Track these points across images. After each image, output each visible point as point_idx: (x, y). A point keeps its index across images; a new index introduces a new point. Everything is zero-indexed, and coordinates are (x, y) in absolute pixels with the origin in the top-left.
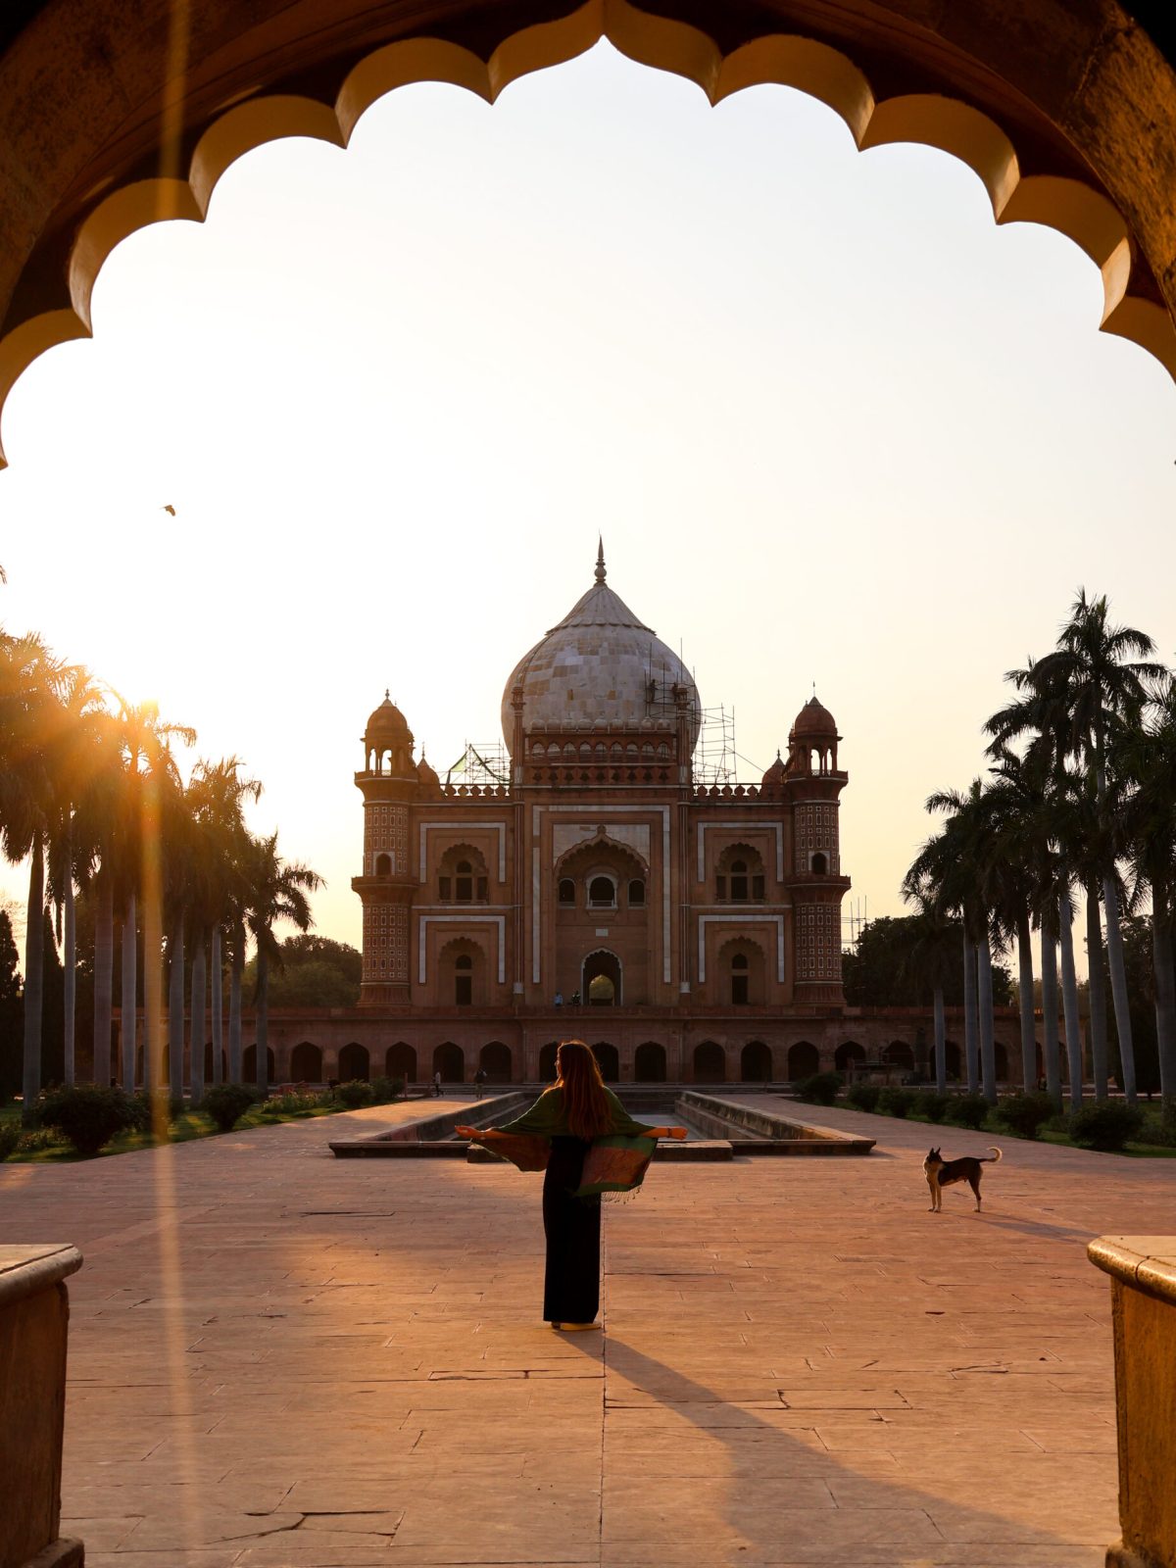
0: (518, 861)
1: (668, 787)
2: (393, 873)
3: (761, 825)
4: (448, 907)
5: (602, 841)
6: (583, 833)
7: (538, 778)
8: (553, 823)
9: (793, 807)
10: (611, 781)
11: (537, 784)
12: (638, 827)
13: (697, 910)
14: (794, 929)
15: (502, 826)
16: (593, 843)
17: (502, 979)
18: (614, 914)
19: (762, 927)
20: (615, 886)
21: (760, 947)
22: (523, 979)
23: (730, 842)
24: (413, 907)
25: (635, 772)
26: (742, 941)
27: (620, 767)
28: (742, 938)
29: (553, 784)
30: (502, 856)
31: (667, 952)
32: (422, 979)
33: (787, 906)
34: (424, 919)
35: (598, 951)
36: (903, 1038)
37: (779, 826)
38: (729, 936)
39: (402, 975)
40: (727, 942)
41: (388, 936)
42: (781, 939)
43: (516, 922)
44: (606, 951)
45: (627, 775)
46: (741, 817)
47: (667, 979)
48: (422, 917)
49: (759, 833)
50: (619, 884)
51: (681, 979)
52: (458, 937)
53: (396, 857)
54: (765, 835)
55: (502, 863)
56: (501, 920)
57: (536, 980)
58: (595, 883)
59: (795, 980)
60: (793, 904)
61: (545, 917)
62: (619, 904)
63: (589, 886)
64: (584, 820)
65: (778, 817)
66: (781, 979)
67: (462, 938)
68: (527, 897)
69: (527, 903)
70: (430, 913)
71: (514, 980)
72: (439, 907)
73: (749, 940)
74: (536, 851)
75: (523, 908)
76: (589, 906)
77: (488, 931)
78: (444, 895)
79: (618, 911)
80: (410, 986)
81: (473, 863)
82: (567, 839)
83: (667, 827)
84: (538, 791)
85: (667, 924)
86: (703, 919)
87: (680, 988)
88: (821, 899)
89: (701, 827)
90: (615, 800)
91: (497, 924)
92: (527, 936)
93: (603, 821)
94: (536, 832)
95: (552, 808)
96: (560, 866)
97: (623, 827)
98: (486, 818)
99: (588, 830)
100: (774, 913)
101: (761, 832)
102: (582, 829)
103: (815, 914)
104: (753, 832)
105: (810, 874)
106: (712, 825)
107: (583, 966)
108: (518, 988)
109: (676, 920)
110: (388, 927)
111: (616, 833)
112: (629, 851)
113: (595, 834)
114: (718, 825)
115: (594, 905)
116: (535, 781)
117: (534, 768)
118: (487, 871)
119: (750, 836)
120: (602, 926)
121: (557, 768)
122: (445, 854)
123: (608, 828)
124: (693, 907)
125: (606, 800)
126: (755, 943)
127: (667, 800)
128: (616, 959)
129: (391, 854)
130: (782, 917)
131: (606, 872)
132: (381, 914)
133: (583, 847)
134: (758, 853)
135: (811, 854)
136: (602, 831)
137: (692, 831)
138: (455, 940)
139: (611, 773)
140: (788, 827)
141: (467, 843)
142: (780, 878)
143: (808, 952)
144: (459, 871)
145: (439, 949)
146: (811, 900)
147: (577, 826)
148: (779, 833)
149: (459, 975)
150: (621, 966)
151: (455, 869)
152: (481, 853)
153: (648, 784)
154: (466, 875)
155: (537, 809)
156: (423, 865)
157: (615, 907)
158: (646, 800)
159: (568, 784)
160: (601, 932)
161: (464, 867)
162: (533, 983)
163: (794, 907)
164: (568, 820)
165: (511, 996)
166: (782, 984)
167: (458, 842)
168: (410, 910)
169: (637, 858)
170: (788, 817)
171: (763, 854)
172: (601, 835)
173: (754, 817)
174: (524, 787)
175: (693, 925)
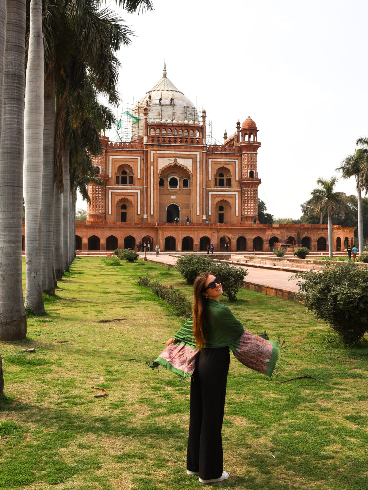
0: (145, 171)
1: (199, 145)
2: (100, 173)
3: (230, 160)
4: (119, 187)
5: (175, 164)
6: (169, 161)
7: (153, 141)
8: (158, 157)
9: (241, 154)
10: (179, 143)
11: (153, 143)
12: (188, 159)
13: (208, 190)
14: (241, 197)
15: (139, 158)
16: (172, 165)
17: (139, 213)
18: (178, 191)
19: (231, 196)
20: (178, 181)
21: (230, 203)
22: (147, 213)
23: (220, 166)
24: (107, 186)
25: (188, 140)
26: (224, 201)
27: (182, 138)
28: (223, 200)
29: (158, 143)
30: (139, 169)
31: (198, 205)
32: (110, 213)
33: (239, 189)
34: (111, 191)
35: (172, 204)
36: (292, 235)
37: (236, 161)
38: (219, 199)
39: (103, 211)
40: (219, 201)
41: (98, 196)
42: (237, 201)
43: (145, 192)
44: (175, 204)
45: (184, 141)
46: (223, 157)
47: (198, 214)
48: (110, 190)
49: (230, 163)
50: (180, 180)
51: (203, 214)
52: (123, 198)
53: (101, 168)
54: (232, 164)
55: (139, 171)
56: (139, 192)
57: (152, 214)
58: (171, 179)
59: (242, 215)
60: (241, 188)
61: (155, 191)
62: (180, 187)
63: (169, 180)
64: (169, 157)
65: (236, 158)
66: (237, 215)
67: (125, 198)
68: (149, 184)
69: (149, 186)
70: (113, 189)
71: (143, 214)
72: (116, 187)
73: (226, 201)
74: (152, 167)
75: (147, 188)
76: (169, 188)
77: (134, 196)
78: (117, 183)
79: (179, 190)
80: (105, 215)
81: (128, 171)
82: (163, 163)
83: (198, 160)
84: (153, 145)
85: (198, 194)
86: (210, 193)
87: (202, 217)
88: (252, 187)
89: (210, 160)
90: (180, 150)
91: (137, 193)
92: (149, 198)
93: (176, 157)
94: (152, 160)
95: (158, 152)
96: (161, 173)
97: (183, 159)
98: (134, 154)
99: (171, 160)
100: (235, 191)
101: (231, 163)
102: (168, 159)
103: (250, 192)
104: (228, 163)
105: (249, 178)
106: (214, 160)
107: (167, 209)
108: (145, 216)
109: (201, 193)
110: (99, 193)
111: (181, 162)
112: (185, 168)
113: (173, 161)
114: (216, 160)
115: (171, 187)
116: (152, 142)
117: (152, 137)
118: (133, 174)
119: (227, 164)
120: (174, 195)
121: (160, 137)
122: (118, 167)
123: (178, 160)
124: (207, 188)
125: (178, 150)
126: (228, 202)
127: (199, 150)
128: (178, 207)
129: (100, 167)
130: (237, 193)
131: (175, 176)
132: (96, 189)
133: (169, 166)
134: (229, 170)
135: (249, 171)
136: (175, 160)
137: (207, 161)
138: (122, 199)
139: (179, 140)
140: (240, 161)
141: (126, 164)
142: (237, 179)
143: (247, 205)
144: (122, 174)
145: (116, 202)
146: (249, 187)
147: (167, 159)
148: (237, 163)
149: (122, 211)
150: (180, 209)
151: (121, 173)
152: (131, 167)
153: (192, 144)
154: (125, 176)
155: (153, 152)
156: (110, 171)
157: (178, 188)
158: (191, 150)
159: (164, 143)
160: (173, 197)
161: (124, 172)
162: (151, 215)
163: (242, 189)
164: (163, 156)
165: (142, 219)
166: (237, 216)
167: (123, 163)
168: (106, 187)
169: (188, 170)
170: (240, 158)
171: (231, 171)
172: (175, 162)
173: (228, 158)
174: (148, 144)
175: (207, 195)
